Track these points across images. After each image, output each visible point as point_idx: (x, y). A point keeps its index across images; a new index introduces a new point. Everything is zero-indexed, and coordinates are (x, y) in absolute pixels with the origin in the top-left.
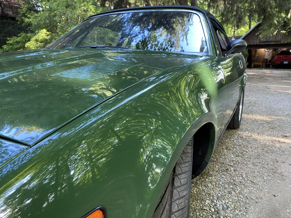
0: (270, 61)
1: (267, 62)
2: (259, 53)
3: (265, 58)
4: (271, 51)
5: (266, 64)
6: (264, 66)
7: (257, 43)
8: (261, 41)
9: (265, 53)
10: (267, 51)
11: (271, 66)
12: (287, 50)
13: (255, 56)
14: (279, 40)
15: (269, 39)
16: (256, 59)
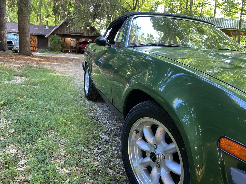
0: (75, 48)
1: (73, 49)
2: (66, 41)
3: (71, 45)
4: (75, 40)
5: (73, 50)
6: (71, 52)
7: (68, 34)
8: (71, 32)
9: (71, 41)
10: (72, 40)
11: (76, 51)
12: (85, 40)
13: (64, 43)
14: (83, 33)
15: (76, 31)
16: (65, 46)
